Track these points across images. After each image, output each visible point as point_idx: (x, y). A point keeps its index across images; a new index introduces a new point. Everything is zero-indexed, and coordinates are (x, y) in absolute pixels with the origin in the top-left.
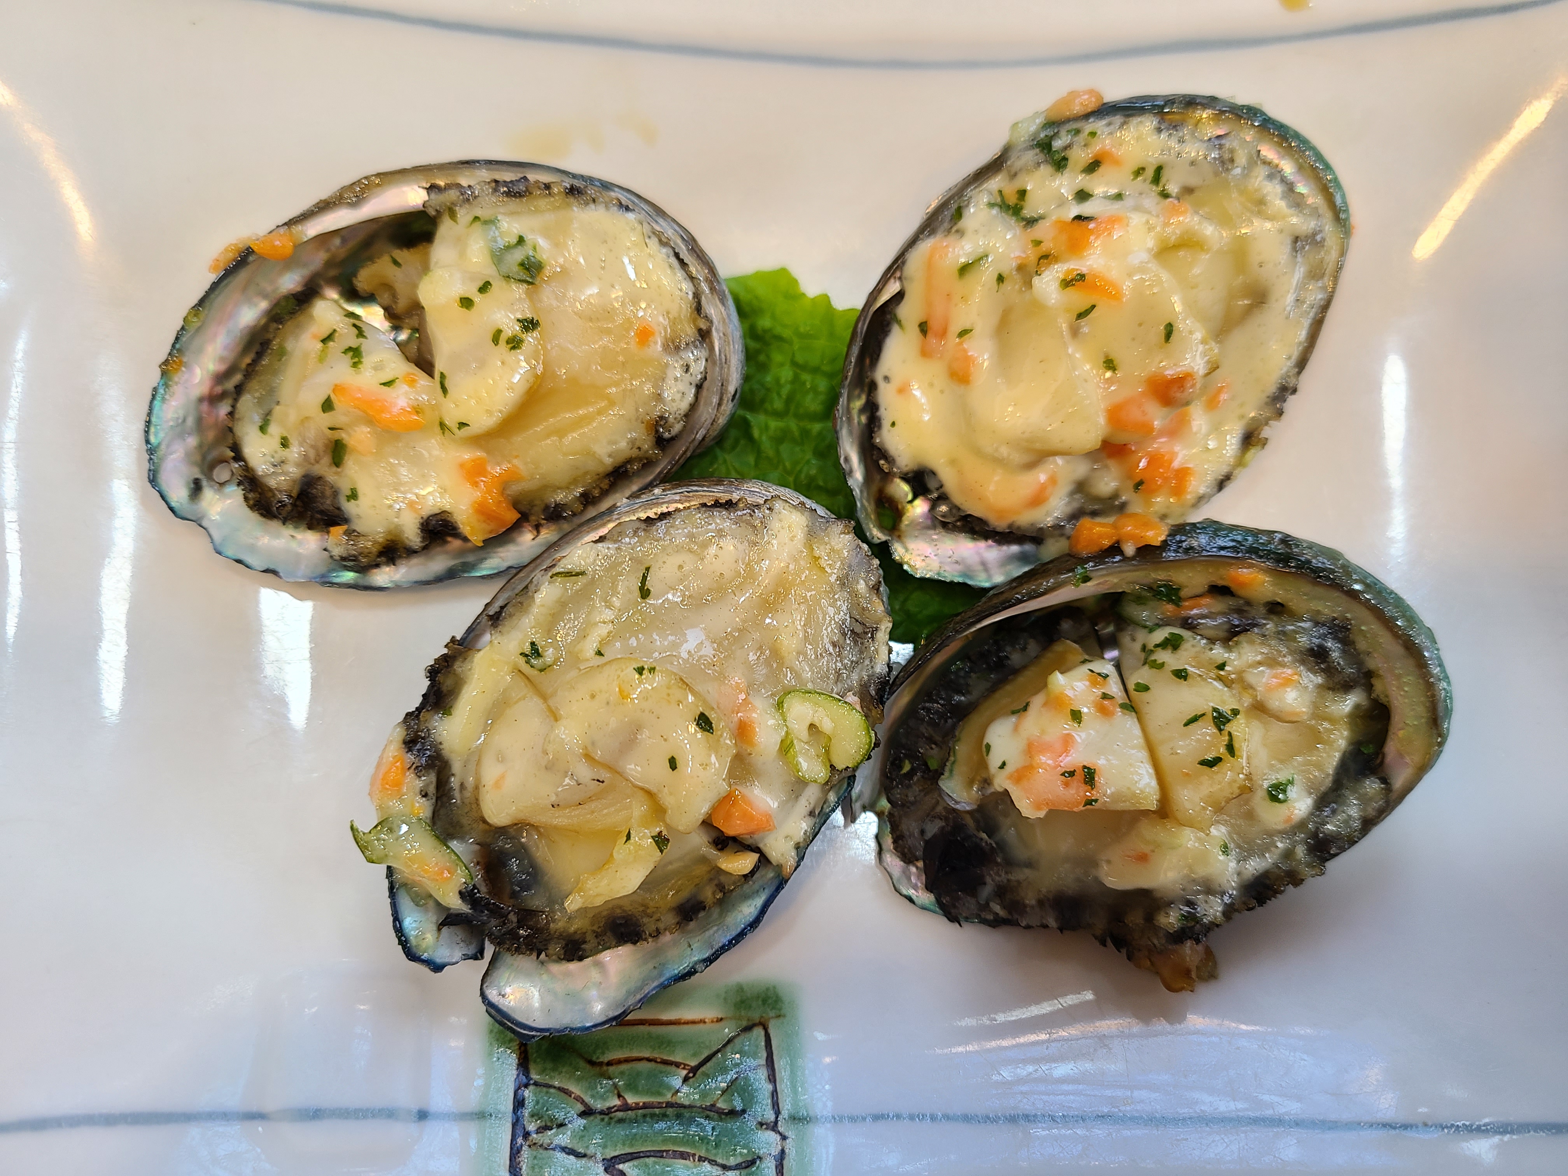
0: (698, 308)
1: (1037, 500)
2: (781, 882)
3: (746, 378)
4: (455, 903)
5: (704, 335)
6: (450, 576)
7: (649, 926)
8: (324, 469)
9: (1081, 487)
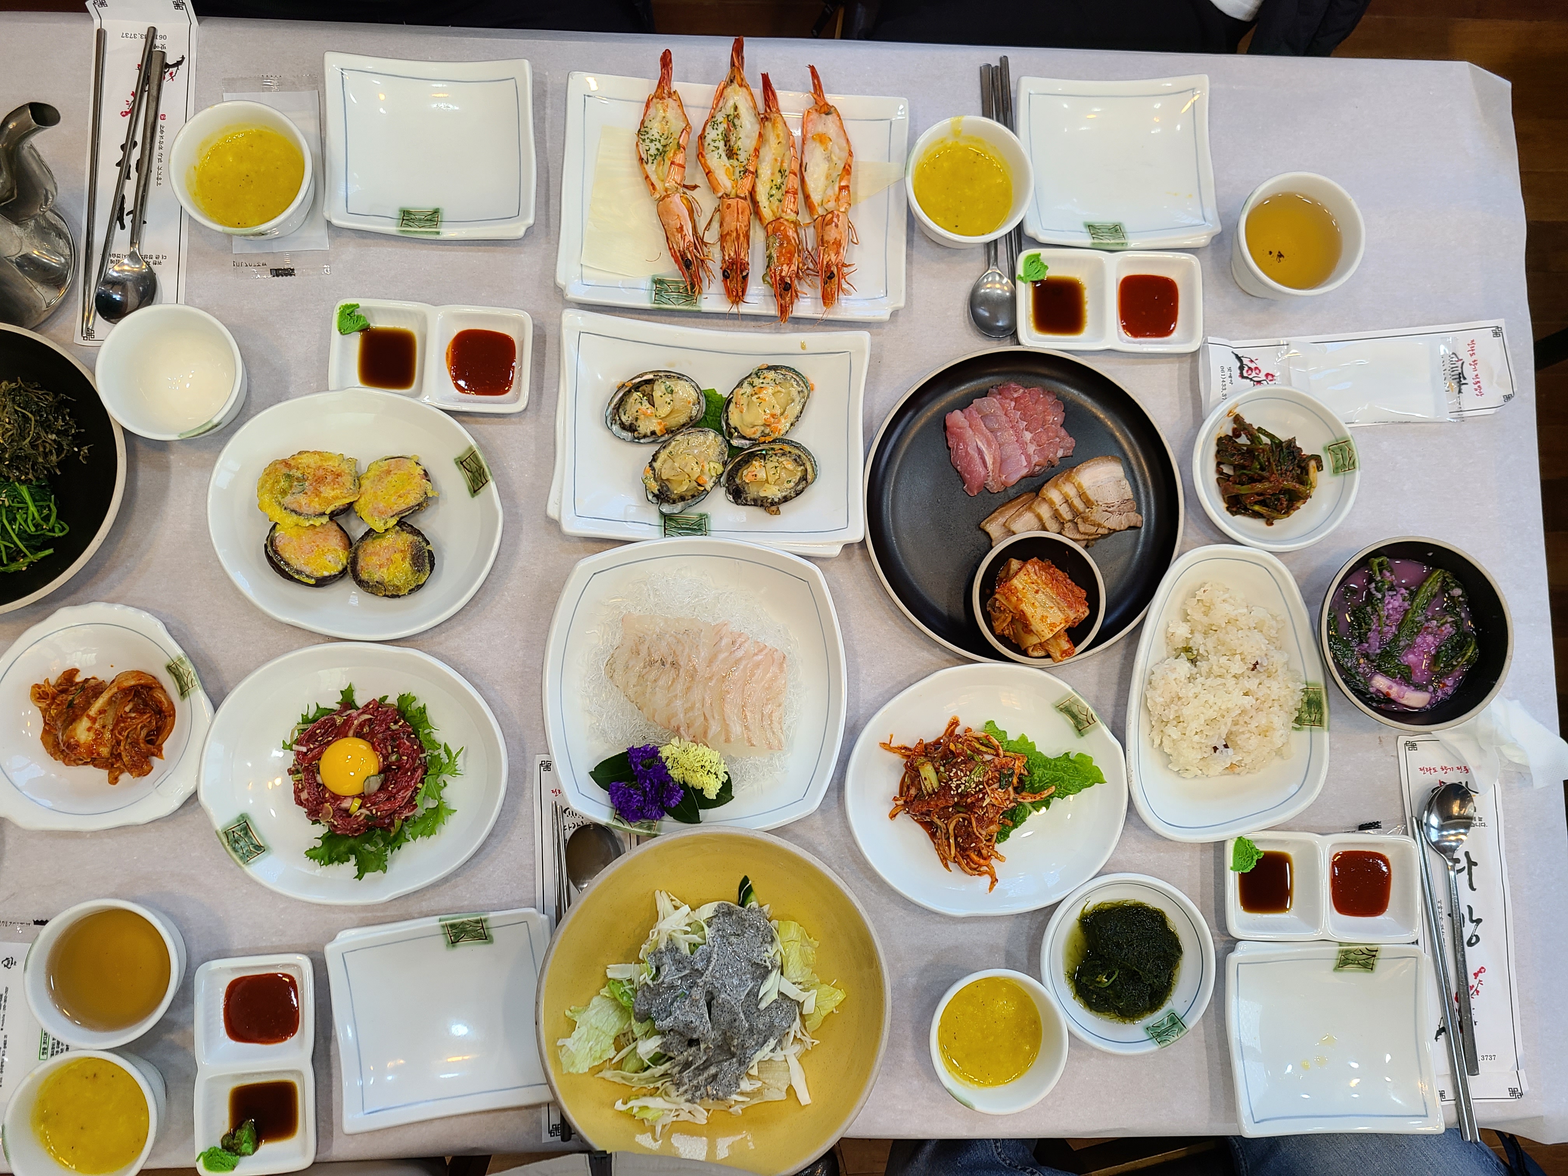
0: (698, 398)
1: (754, 433)
2: (708, 493)
3: (706, 409)
4: (656, 492)
5: (699, 403)
6: (653, 442)
7: (687, 498)
8: (634, 422)
9: (763, 431)
